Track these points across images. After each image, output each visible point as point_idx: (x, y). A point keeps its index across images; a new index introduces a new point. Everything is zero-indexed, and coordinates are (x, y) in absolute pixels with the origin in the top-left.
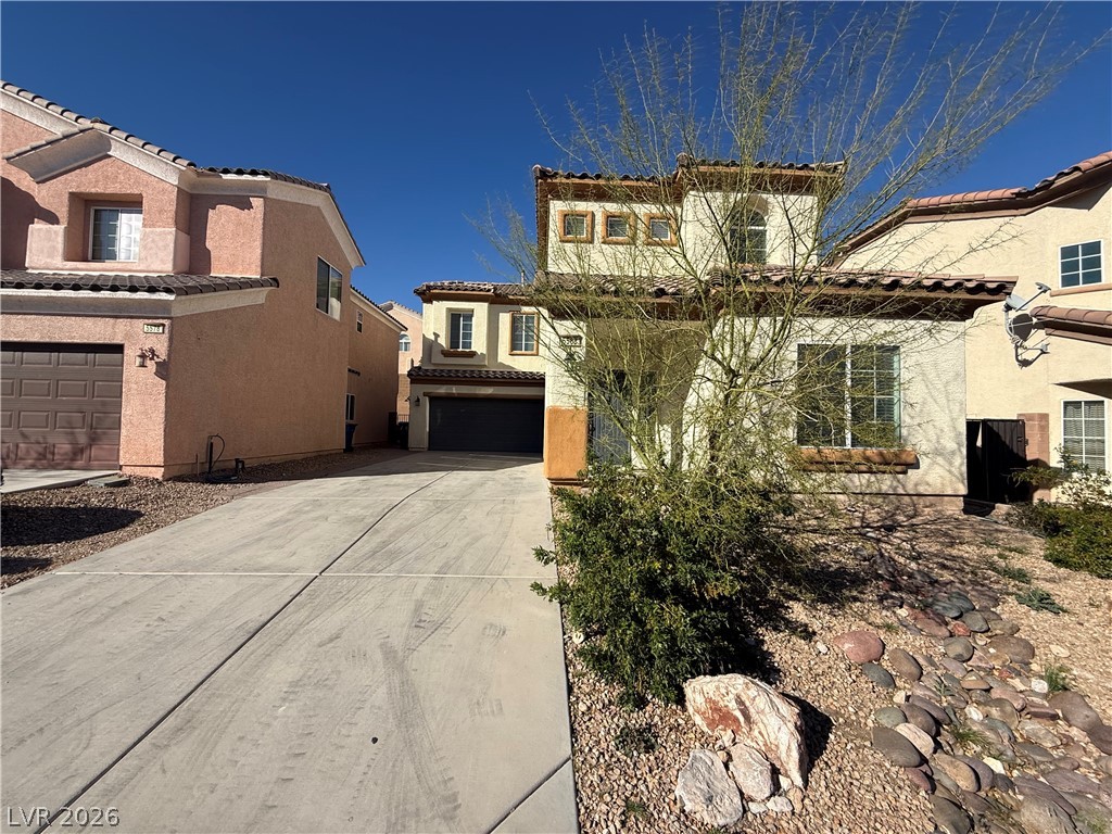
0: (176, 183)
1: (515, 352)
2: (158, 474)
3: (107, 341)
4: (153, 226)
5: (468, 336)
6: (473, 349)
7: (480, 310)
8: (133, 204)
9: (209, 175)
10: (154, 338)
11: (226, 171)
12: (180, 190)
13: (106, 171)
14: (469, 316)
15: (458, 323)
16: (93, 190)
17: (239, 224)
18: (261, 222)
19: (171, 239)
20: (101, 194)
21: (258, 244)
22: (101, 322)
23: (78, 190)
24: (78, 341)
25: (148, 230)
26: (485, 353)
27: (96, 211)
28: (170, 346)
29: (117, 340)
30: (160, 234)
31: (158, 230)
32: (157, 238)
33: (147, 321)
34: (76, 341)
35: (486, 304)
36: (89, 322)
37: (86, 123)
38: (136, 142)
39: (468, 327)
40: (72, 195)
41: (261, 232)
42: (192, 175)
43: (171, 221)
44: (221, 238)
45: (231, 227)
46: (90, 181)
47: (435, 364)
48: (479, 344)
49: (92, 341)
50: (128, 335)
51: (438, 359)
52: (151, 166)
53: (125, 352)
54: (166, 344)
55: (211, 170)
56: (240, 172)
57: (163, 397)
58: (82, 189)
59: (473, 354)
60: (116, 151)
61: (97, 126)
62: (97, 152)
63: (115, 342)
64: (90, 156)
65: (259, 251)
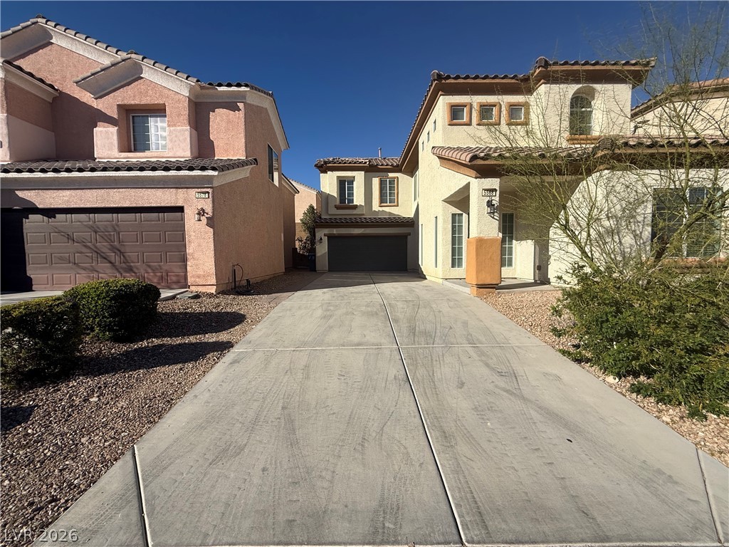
0: (188, 95)
1: (383, 204)
2: (213, 290)
3: (173, 205)
4: (175, 125)
5: (351, 194)
6: (355, 203)
7: (359, 177)
8: (159, 111)
9: (208, 88)
10: (202, 201)
11: (220, 85)
12: (190, 100)
13: (140, 88)
14: (351, 181)
15: (345, 185)
16: (133, 102)
17: (229, 122)
18: (243, 120)
19: (187, 134)
20: (138, 105)
21: (242, 135)
22: (168, 191)
23: (122, 103)
24: (154, 205)
25: (172, 128)
26: (363, 204)
27: (133, 117)
28: (213, 207)
29: (179, 204)
30: (180, 131)
31: (178, 128)
32: (179, 134)
33: (197, 190)
34: (153, 205)
35: (363, 172)
36: (159, 192)
37: (123, 55)
38: (160, 67)
39: (351, 189)
40: (119, 106)
41: (243, 127)
42: (198, 88)
43: (186, 122)
44: (218, 133)
45: (224, 124)
46: (130, 96)
47: (330, 215)
48: (358, 199)
49: (163, 205)
50: (185, 200)
51: (333, 211)
52: (170, 84)
53: (185, 211)
54: (211, 205)
55: (210, 84)
56: (229, 85)
57: (212, 240)
58: (126, 102)
59: (356, 207)
60: (146, 74)
61: (133, 56)
62: (134, 76)
63: (178, 205)
64: (129, 78)
65: (243, 140)
